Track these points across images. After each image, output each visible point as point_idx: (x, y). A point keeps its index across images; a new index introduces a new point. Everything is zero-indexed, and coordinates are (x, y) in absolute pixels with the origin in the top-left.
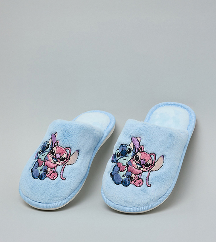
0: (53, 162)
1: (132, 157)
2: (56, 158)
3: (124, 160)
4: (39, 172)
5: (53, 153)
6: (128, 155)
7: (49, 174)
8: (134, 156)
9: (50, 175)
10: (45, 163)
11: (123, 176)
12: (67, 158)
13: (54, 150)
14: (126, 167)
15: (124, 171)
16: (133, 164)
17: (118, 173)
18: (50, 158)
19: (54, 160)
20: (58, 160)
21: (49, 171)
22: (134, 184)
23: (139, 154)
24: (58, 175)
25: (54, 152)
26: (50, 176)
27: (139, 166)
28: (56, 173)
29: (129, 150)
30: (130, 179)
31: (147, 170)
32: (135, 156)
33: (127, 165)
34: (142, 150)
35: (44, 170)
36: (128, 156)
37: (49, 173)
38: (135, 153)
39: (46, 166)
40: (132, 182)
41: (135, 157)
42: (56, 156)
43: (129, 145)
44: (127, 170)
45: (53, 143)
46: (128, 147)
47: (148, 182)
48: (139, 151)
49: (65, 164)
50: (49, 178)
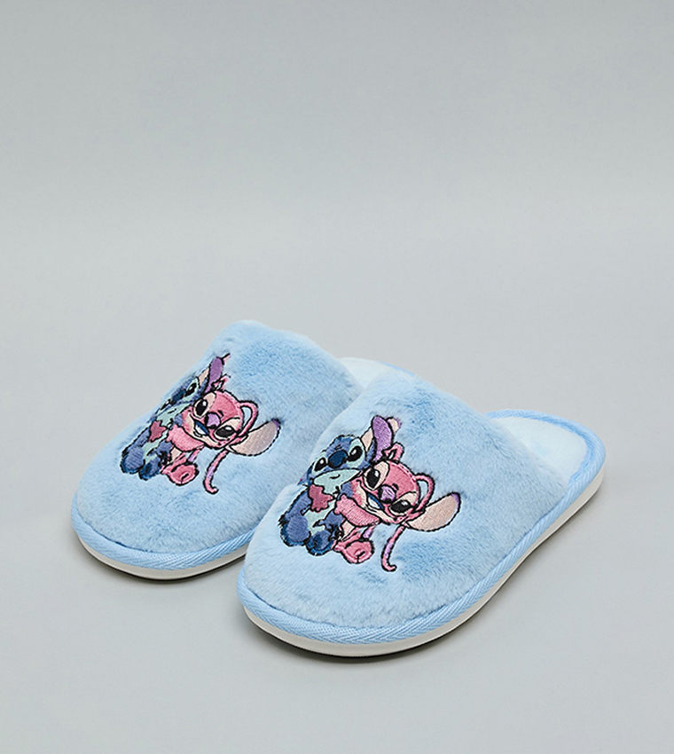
0: (193, 435)
1: (358, 472)
2: (204, 426)
3: (334, 478)
4: (144, 458)
5: (200, 409)
6: (349, 466)
7: (171, 467)
8: (365, 470)
9: (175, 469)
10: (168, 435)
11: (317, 524)
12: (239, 431)
13: (206, 401)
14: (334, 498)
15: (322, 509)
16: (358, 492)
17: (303, 515)
18: (189, 422)
19: (198, 429)
20: (211, 431)
21: (173, 458)
22: (341, 552)
23: (382, 468)
24: (197, 473)
25: (205, 407)
26: (172, 471)
27: (373, 504)
28: (193, 466)
29: (355, 451)
30: (333, 535)
31: (395, 519)
32: (369, 470)
33: (336, 493)
34: (394, 456)
35: (161, 452)
36: (348, 469)
37: (171, 464)
38: (370, 462)
39: (171, 441)
40: (337, 544)
41: (368, 474)
42: (206, 419)
43: (360, 439)
44: (333, 510)
45: (211, 382)
46: (356, 443)
47: (389, 557)
48: (384, 459)
49: (227, 447)
50: (169, 476)
